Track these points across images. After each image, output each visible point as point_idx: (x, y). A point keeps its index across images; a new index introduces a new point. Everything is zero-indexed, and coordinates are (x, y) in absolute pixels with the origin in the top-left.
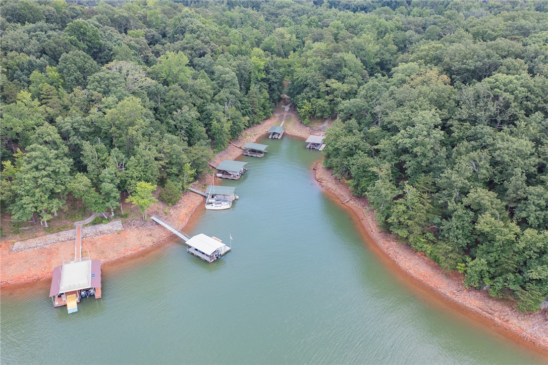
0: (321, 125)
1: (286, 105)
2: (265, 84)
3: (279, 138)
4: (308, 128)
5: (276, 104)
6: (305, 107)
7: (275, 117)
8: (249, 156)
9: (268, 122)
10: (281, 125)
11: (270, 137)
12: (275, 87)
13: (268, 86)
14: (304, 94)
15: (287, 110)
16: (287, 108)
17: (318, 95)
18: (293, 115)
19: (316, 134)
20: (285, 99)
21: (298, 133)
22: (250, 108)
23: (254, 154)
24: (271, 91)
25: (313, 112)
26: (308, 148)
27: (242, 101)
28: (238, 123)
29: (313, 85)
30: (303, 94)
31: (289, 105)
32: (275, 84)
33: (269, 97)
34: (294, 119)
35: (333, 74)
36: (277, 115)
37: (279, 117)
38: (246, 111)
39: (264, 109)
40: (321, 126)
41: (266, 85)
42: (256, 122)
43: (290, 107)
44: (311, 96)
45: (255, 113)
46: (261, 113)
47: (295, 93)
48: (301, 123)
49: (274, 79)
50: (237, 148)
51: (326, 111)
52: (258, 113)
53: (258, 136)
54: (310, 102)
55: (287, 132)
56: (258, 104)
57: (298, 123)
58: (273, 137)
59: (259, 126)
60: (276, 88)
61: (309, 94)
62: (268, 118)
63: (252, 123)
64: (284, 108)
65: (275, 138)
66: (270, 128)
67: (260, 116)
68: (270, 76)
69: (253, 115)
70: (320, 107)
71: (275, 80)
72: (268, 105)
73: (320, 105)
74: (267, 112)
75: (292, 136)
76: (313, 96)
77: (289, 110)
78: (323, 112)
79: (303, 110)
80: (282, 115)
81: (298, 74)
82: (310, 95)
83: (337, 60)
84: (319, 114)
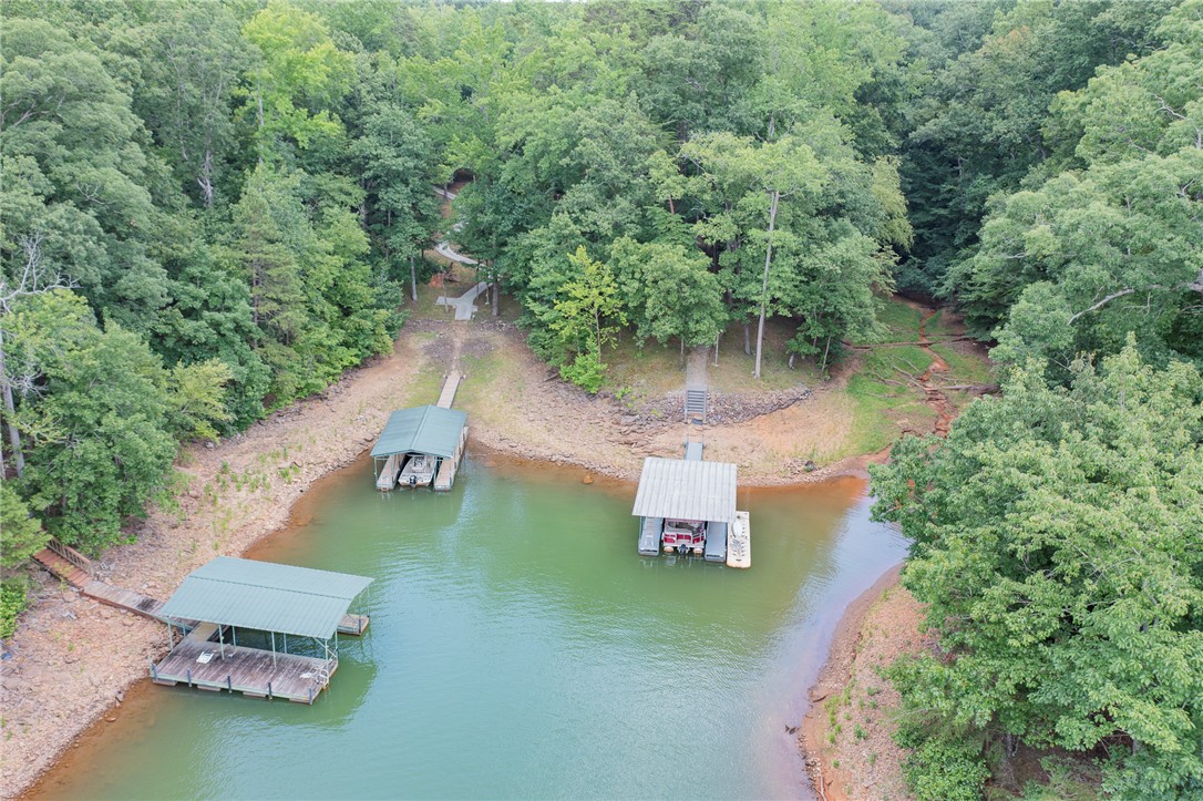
0: (670, 386)
1: (459, 293)
2: (346, 183)
3: (443, 482)
4: (602, 406)
5: (407, 289)
6: (578, 290)
7: (410, 354)
8: (208, 692)
9: (372, 384)
10: (446, 398)
11: (385, 481)
12: (397, 197)
13: (359, 194)
14: (565, 218)
15: (468, 316)
16: (464, 308)
17: (644, 221)
18: (498, 339)
19: (662, 440)
20: (449, 268)
21: (551, 439)
22: (243, 305)
23: (248, 664)
24: (378, 219)
25: (623, 317)
26: (647, 556)
27: (185, 263)
28: (112, 421)
29: (615, 170)
30: (560, 220)
31: (472, 295)
32: (400, 187)
33: (366, 248)
34: (508, 361)
35: (708, 113)
36: (417, 342)
37: (429, 350)
38: (216, 325)
39: (347, 312)
40: (676, 393)
41: (347, 187)
42: (290, 389)
43: (476, 302)
44: (605, 228)
45: (287, 339)
46: (321, 333)
47: (506, 225)
48: (554, 375)
49: (390, 158)
50: (114, 620)
51: (701, 305)
52: (302, 336)
53: (304, 480)
54: (604, 259)
55: (485, 437)
56: (296, 283)
57: (534, 380)
58: (403, 480)
59: (319, 408)
60: (406, 206)
61: (592, 216)
62: (371, 359)
63: (269, 400)
64: (451, 310)
65: (413, 487)
66: (384, 416)
67: (321, 355)
68: (368, 144)
69: (273, 349)
70: (671, 284)
71: (397, 164)
72: (361, 289)
73: (669, 274)
74: (360, 330)
75: (520, 462)
76: (618, 229)
77: (476, 318)
78: (685, 311)
79: (571, 308)
80: (446, 343)
81: (519, 118)
82: (603, 219)
83: (730, 34)
84: (665, 328)
